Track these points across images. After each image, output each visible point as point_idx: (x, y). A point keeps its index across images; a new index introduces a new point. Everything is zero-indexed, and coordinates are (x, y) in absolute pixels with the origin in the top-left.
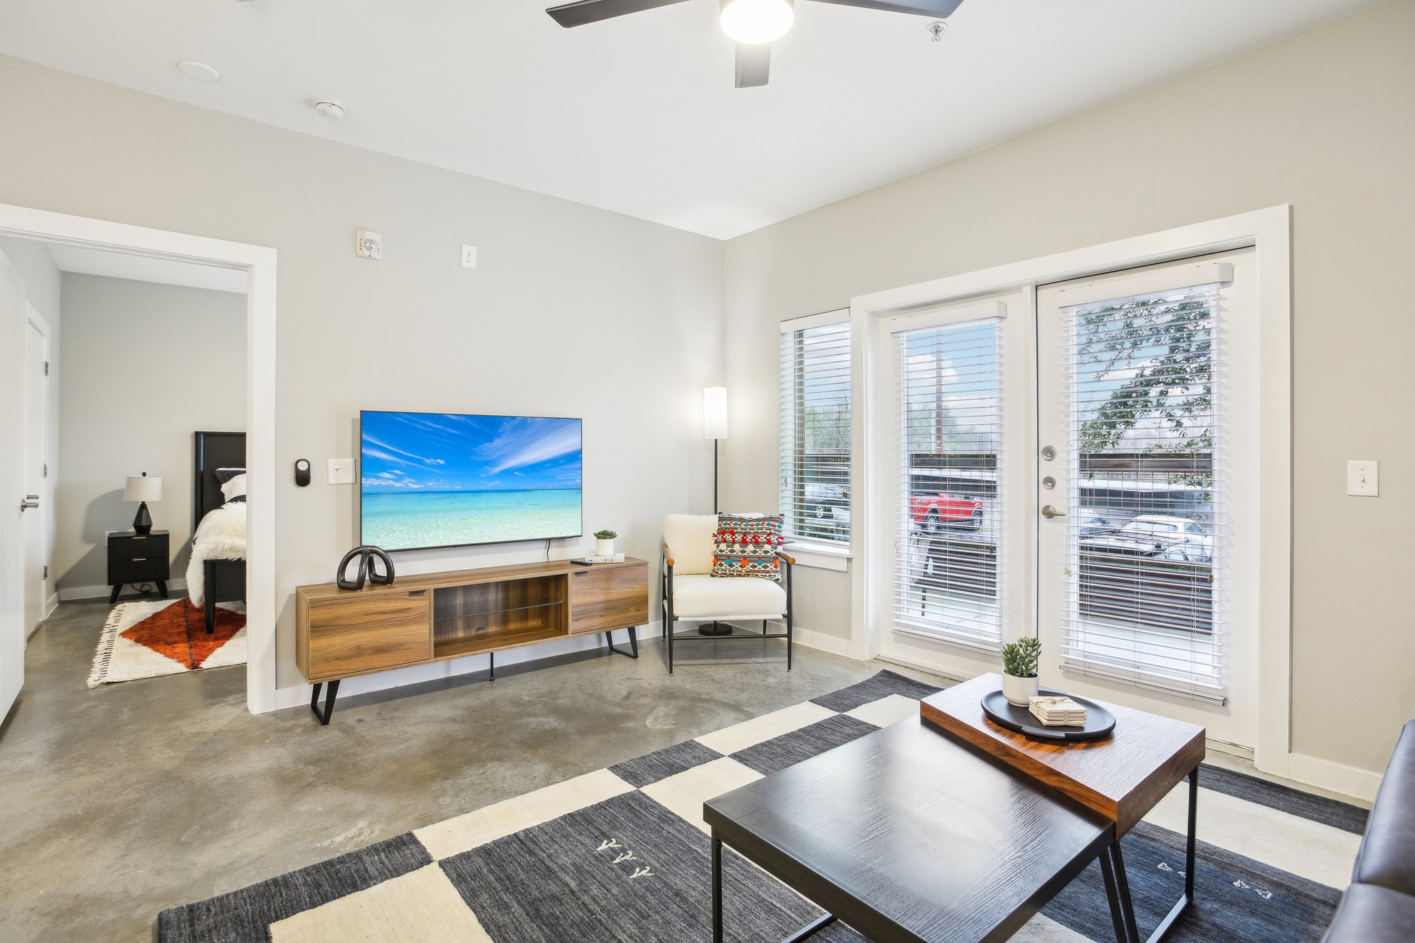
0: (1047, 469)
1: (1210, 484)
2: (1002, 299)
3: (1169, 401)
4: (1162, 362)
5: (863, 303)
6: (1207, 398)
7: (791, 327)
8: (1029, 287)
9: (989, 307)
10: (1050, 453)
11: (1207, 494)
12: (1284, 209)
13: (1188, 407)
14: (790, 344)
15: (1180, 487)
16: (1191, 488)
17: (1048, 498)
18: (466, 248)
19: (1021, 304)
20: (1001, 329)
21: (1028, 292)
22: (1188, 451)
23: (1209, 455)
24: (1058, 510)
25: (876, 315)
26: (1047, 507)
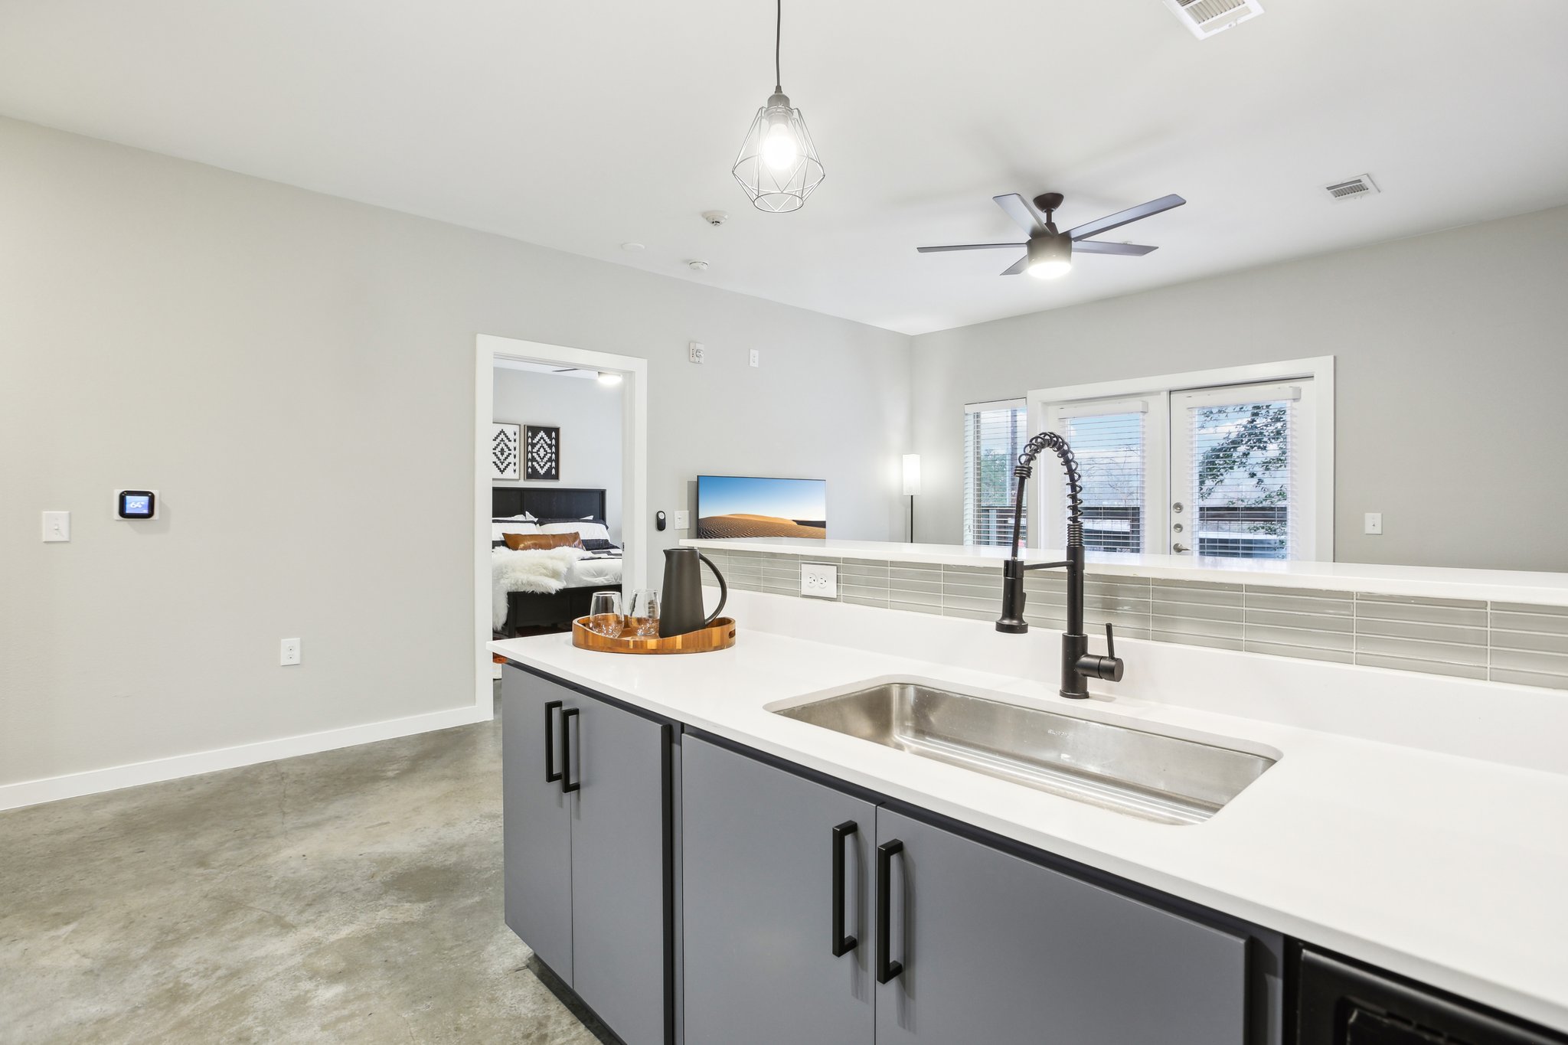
0: (1177, 518)
1: (1285, 533)
2: (1145, 398)
3: (1251, 461)
4: (1245, 427)
5: (1036, 396)
6: (1282, 458)
7: (971, 410)
8: (1166, 393)
9: (1136, 404)
10: (1179, 507)
11: (1282, 542)
12: (1332, 358)
13: (1267, 465)
14: (970, 422)
15: (1260, 536)
16: (1269, 537)
17: (1177, 538)
18: (752, 352)
19: (1159, 404)
20: (1144, 420)
21: (1165, 395)
22: (1265, 504)
23: (1284, 509)
24: (1184, 547)
25: (1046, 404)
26: (1177, 545)
